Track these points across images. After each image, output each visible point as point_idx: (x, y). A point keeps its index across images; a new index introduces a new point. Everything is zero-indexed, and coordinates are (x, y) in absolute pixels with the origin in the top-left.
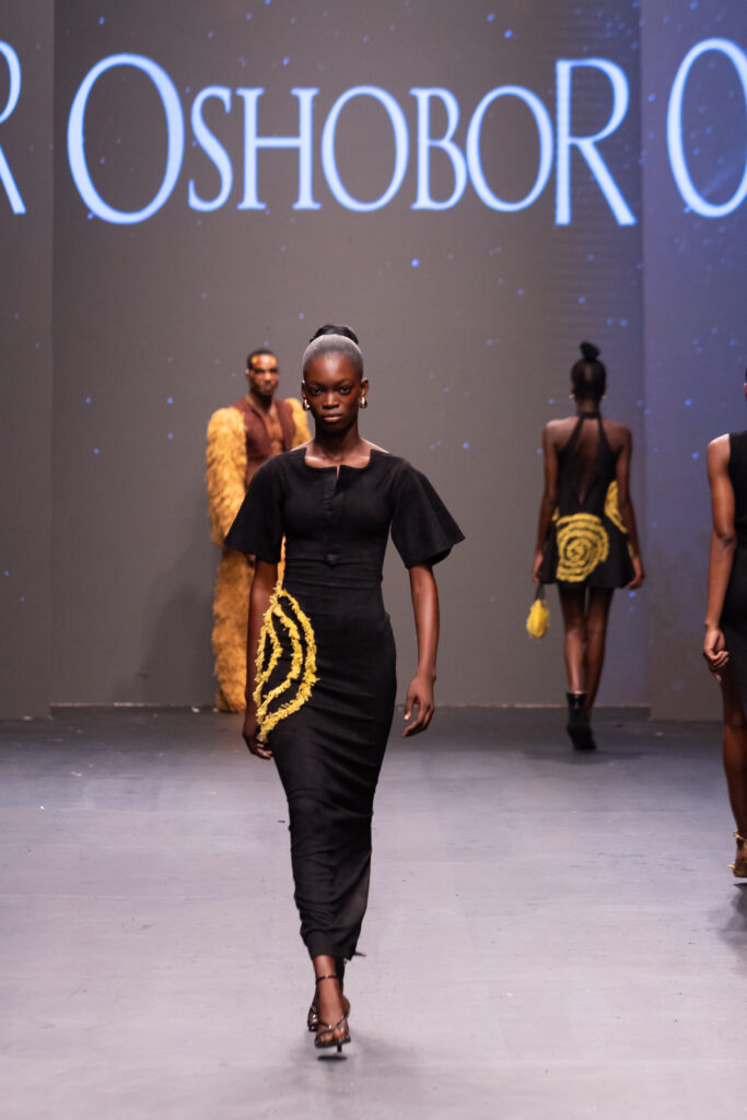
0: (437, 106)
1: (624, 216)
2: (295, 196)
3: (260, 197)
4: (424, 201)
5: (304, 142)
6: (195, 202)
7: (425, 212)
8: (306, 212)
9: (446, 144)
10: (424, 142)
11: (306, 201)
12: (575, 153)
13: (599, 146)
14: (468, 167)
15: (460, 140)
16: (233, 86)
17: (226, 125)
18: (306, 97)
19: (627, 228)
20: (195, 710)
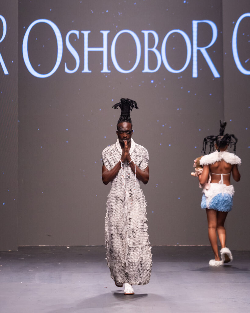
0: (151, 36)
1: (216, 75)
2: (102, 67)
3: (89, 69)
4: (146, 70)
5: (105, 49)
6: (67, 70)
7: (147, 74)
8: (106, 74)
9: (154, 50)
10: (147, 49)
11: (105, 70)
12: (199, 52)
13: (207, 50)
14: (162, 58)
15: (159, 48)
16: (80, 30)
17: (78, 44)
18: (105, 33)
19: (217, 78)
20: (68, 248)
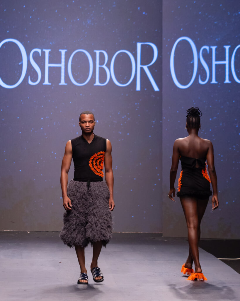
0: (102, 55)
1: (156, 89)
2: (60, 81)
3: (49, 81)
4: (97, 83)
5: (62, 65)
6: (30, 82)
7: (98, 86)
8: (63, 86)
9: (104, 66)
11: (63, 82)
12: (142, 70)
13: (149, 68)
14: (111, 73)
15: (108, 66)
16: (42, 48)
17: (39, 60)
18: (63, 52)
19: (157, 92)
20: (29, 232)
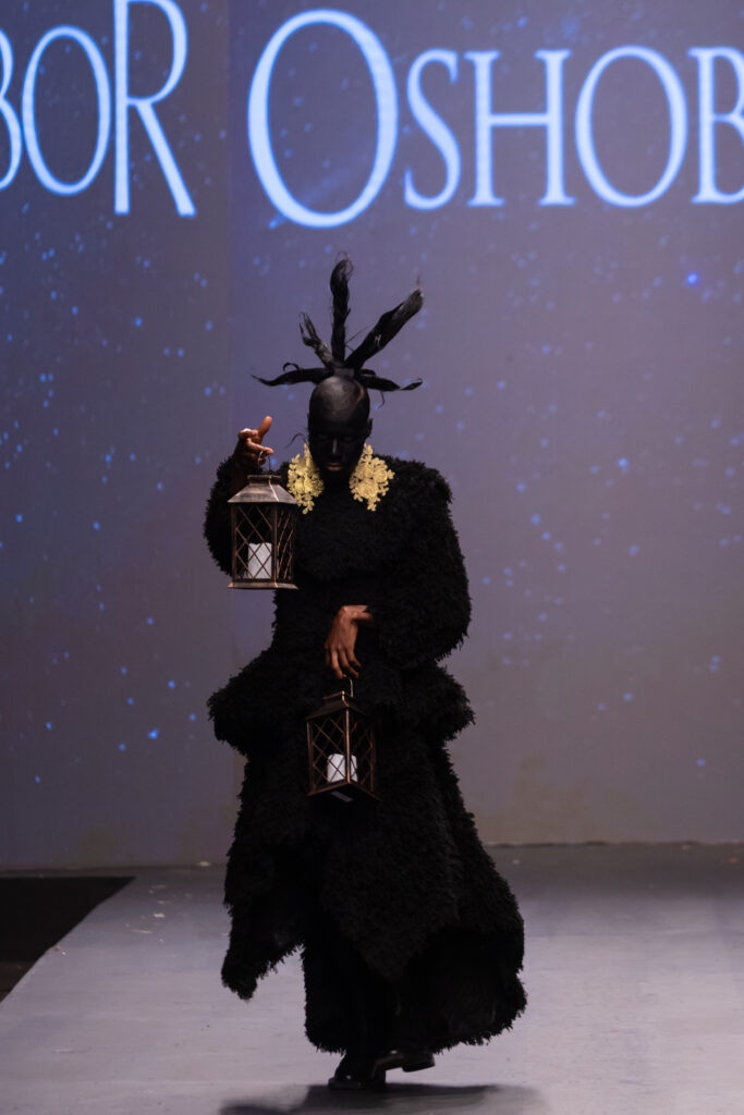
0: (724, 70)
2: (541, 188)
3: (497, 189)
4: (708, 192)
5: (552, 119)
6: (413, 198)
7: (711, 207)
8: (556, 209)
9: (736, 119)
11: (555, 194)
16: (460, 48)
17: (452, 98)
18: (554, 60)
